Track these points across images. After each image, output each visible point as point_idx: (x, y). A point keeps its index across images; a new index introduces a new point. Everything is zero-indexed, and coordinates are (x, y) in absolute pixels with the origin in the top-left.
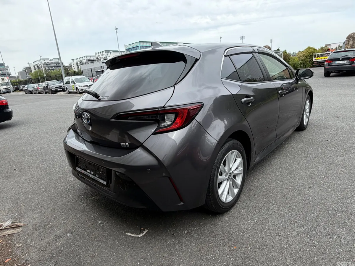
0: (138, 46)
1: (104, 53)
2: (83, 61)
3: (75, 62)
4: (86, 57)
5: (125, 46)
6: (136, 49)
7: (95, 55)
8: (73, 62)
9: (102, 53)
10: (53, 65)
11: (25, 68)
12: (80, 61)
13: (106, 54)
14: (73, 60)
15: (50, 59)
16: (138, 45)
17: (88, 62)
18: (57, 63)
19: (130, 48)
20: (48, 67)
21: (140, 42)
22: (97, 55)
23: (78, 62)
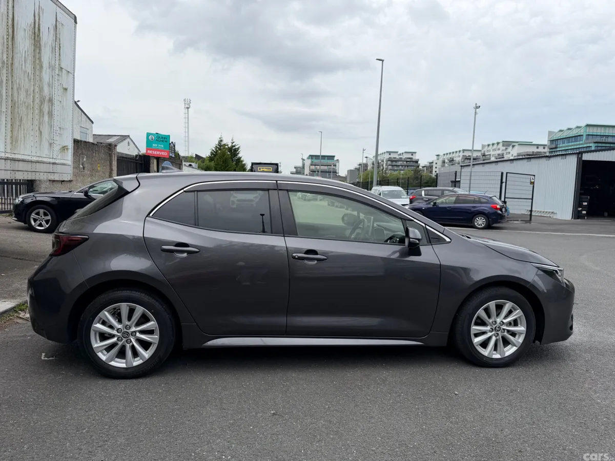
0: (582, 134)
1: (500, 146)
2: (454, 159)
3: (441, 159)
4: (463, 152)
5: (550, 133)
6: (573, 140)
7: (480, 149)
8: (438, 159)
9: (495, 146)
10: (402, 162)
11: (359, 165)
12: (450, 158)
13: (504, 148)
14: (438, 155)
15: (399, 153)
16: (582, 132)
17: (464, 161)
18: (409, 160)
19: (559, 138)
20: (392, 166)
21: (588, 126)
22: (486, 149)
23: (446, 161)
